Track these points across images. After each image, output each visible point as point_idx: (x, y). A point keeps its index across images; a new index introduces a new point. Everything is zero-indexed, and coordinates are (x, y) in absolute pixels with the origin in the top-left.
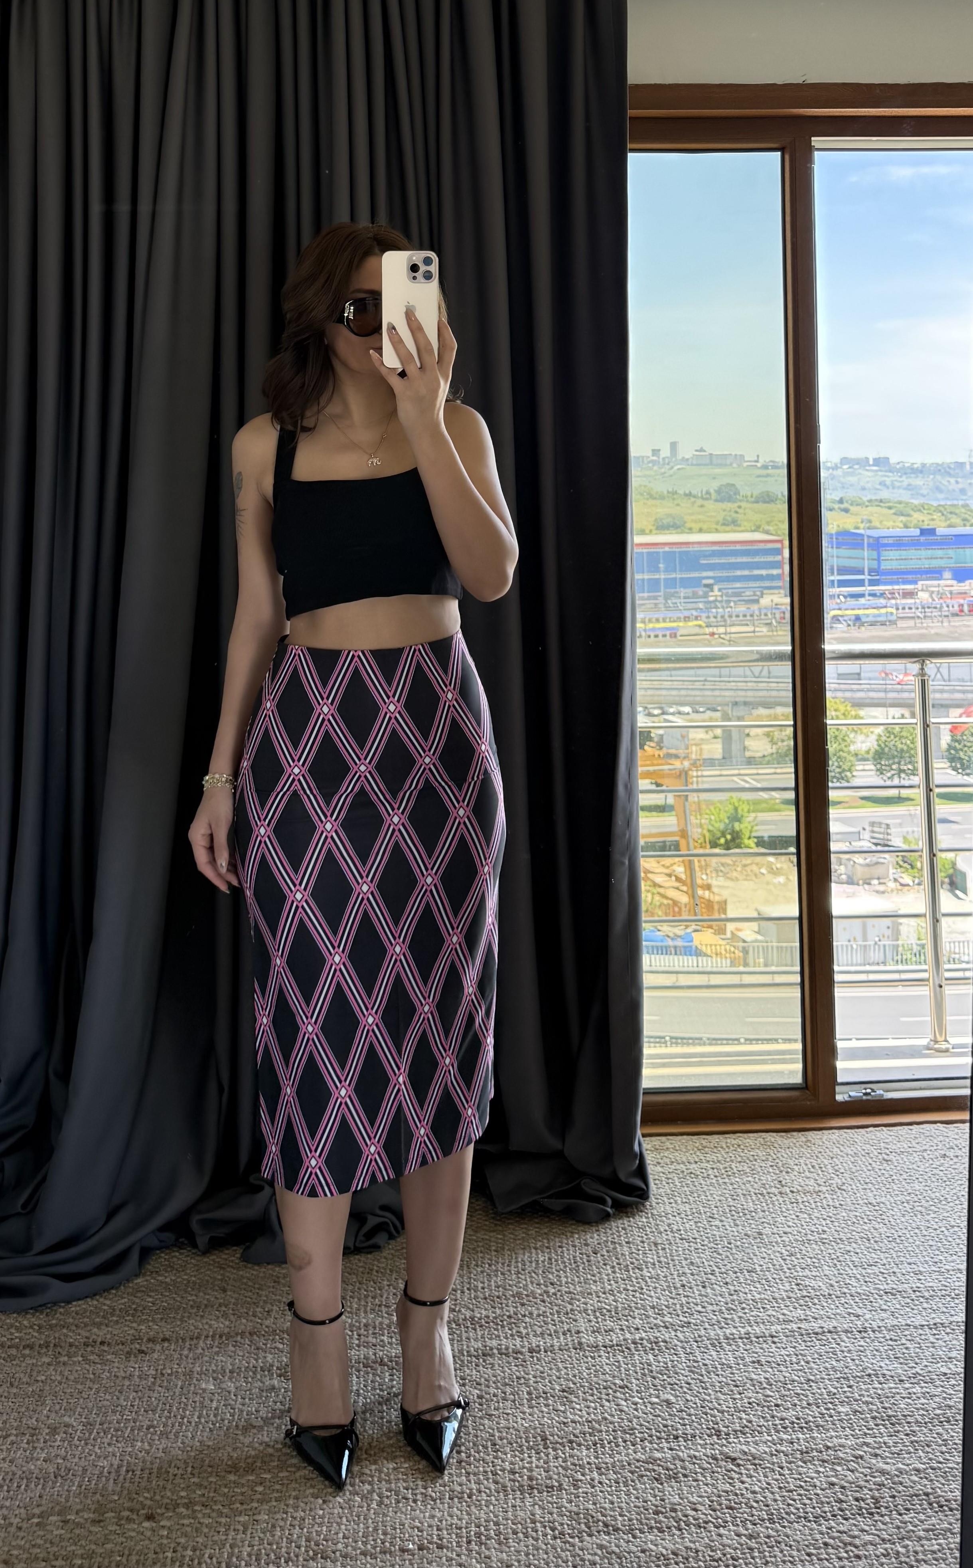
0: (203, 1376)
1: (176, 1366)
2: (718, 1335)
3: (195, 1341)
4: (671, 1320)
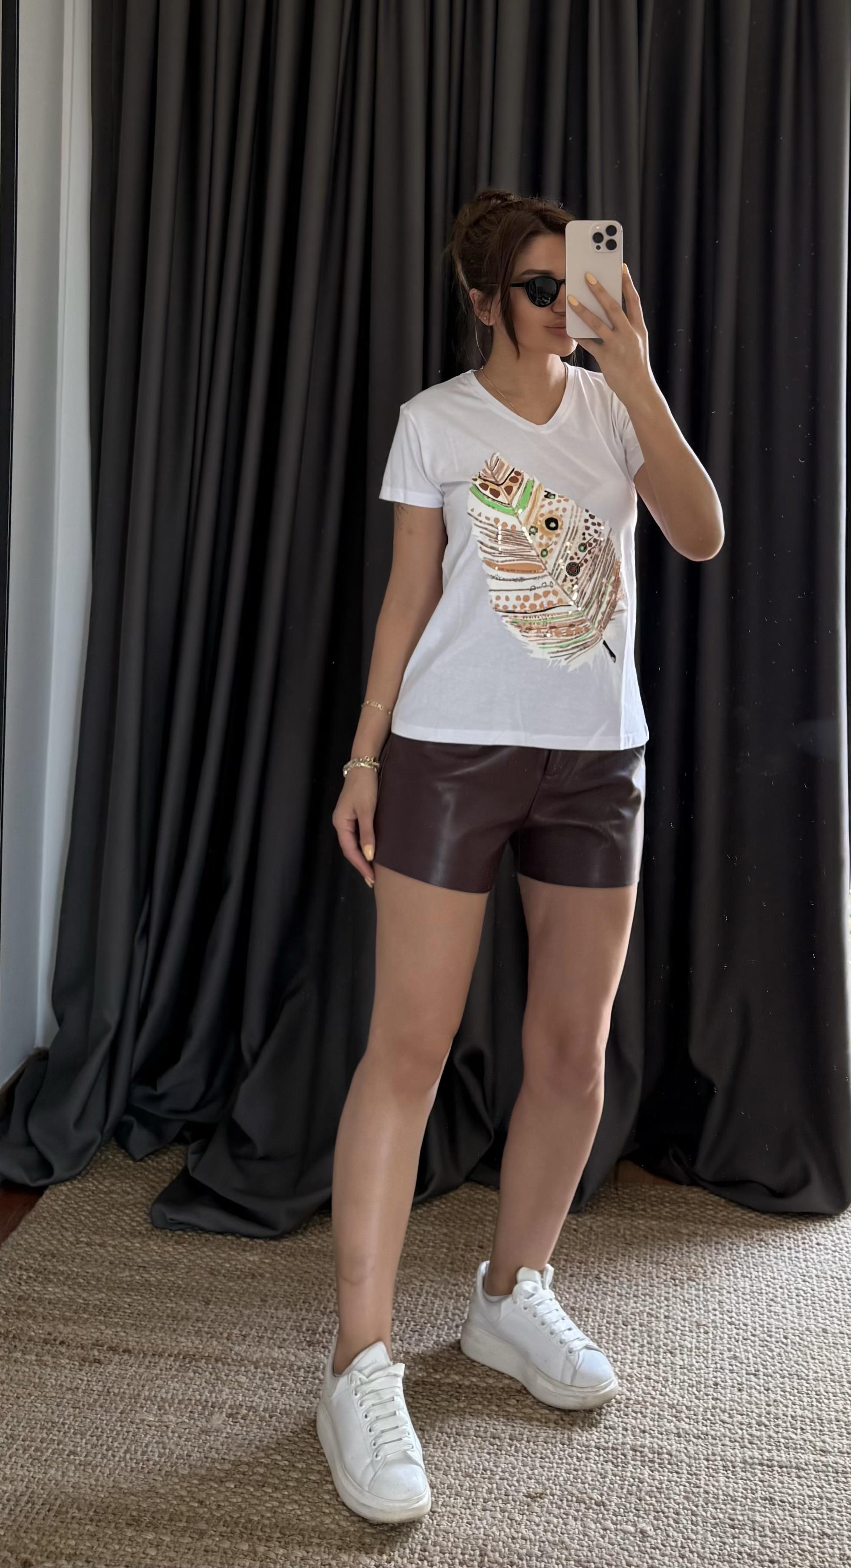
0: (149, 1402)
1: (125, 1387)
2: (736, 1456)
3: (157, 1359)
4: (687, 1427)
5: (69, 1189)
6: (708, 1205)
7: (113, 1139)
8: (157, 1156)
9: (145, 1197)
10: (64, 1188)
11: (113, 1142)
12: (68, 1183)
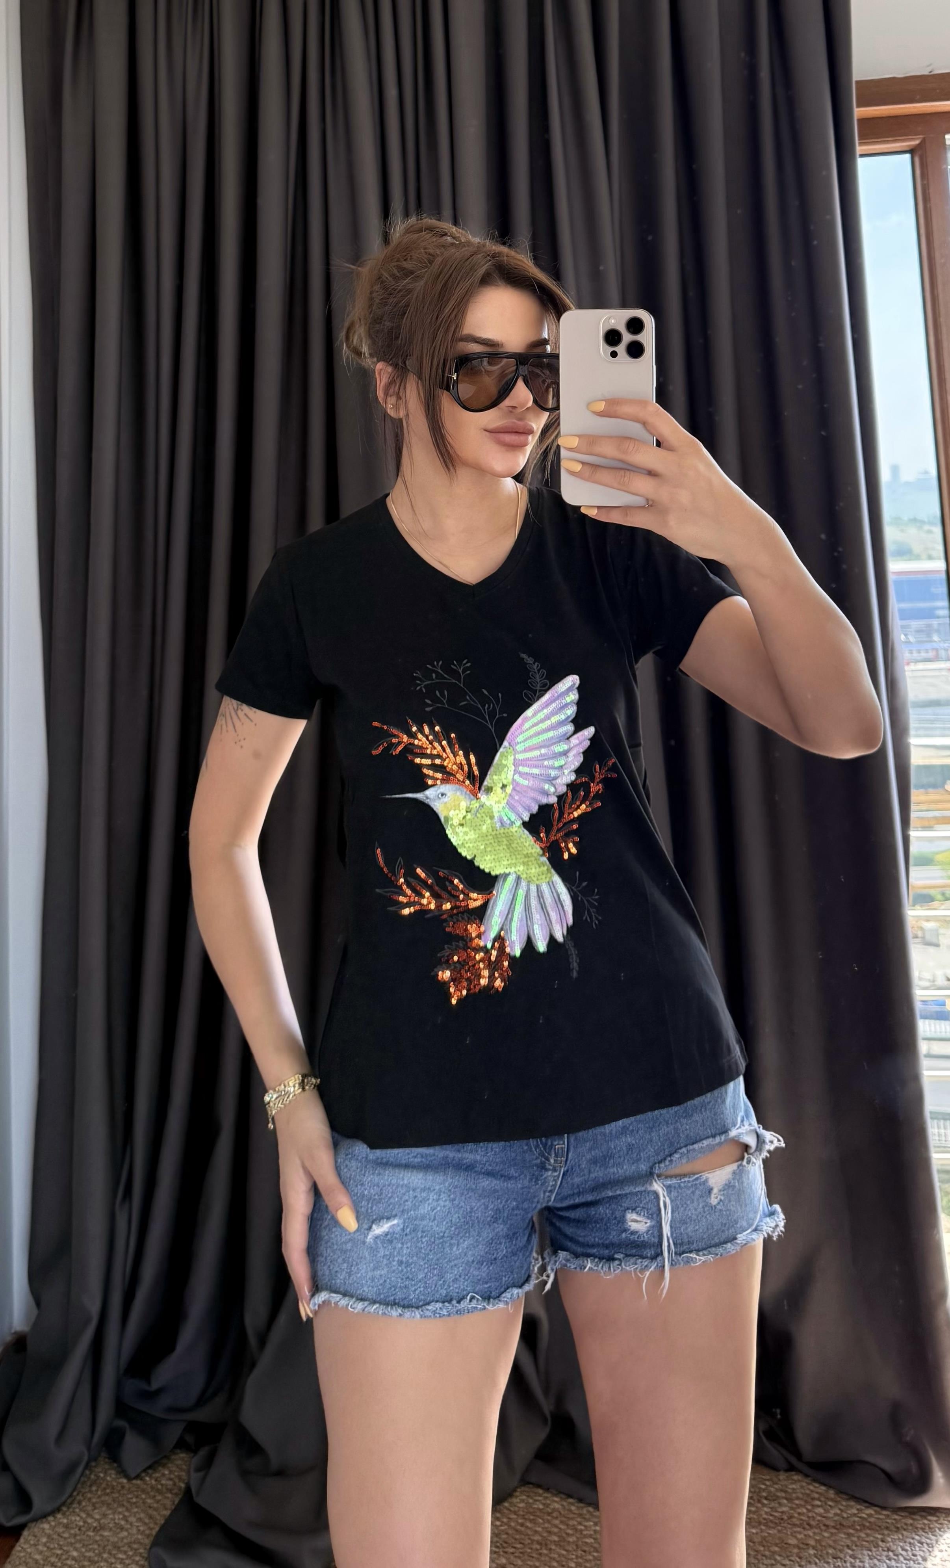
5: (53, 1528)
6: (813, 1499)
7: (104, 1449)
8: (155, 1470)
9: (143, 1533)
10: (46, 1526)
11: (104, 1454)
12: (51, 1518)
